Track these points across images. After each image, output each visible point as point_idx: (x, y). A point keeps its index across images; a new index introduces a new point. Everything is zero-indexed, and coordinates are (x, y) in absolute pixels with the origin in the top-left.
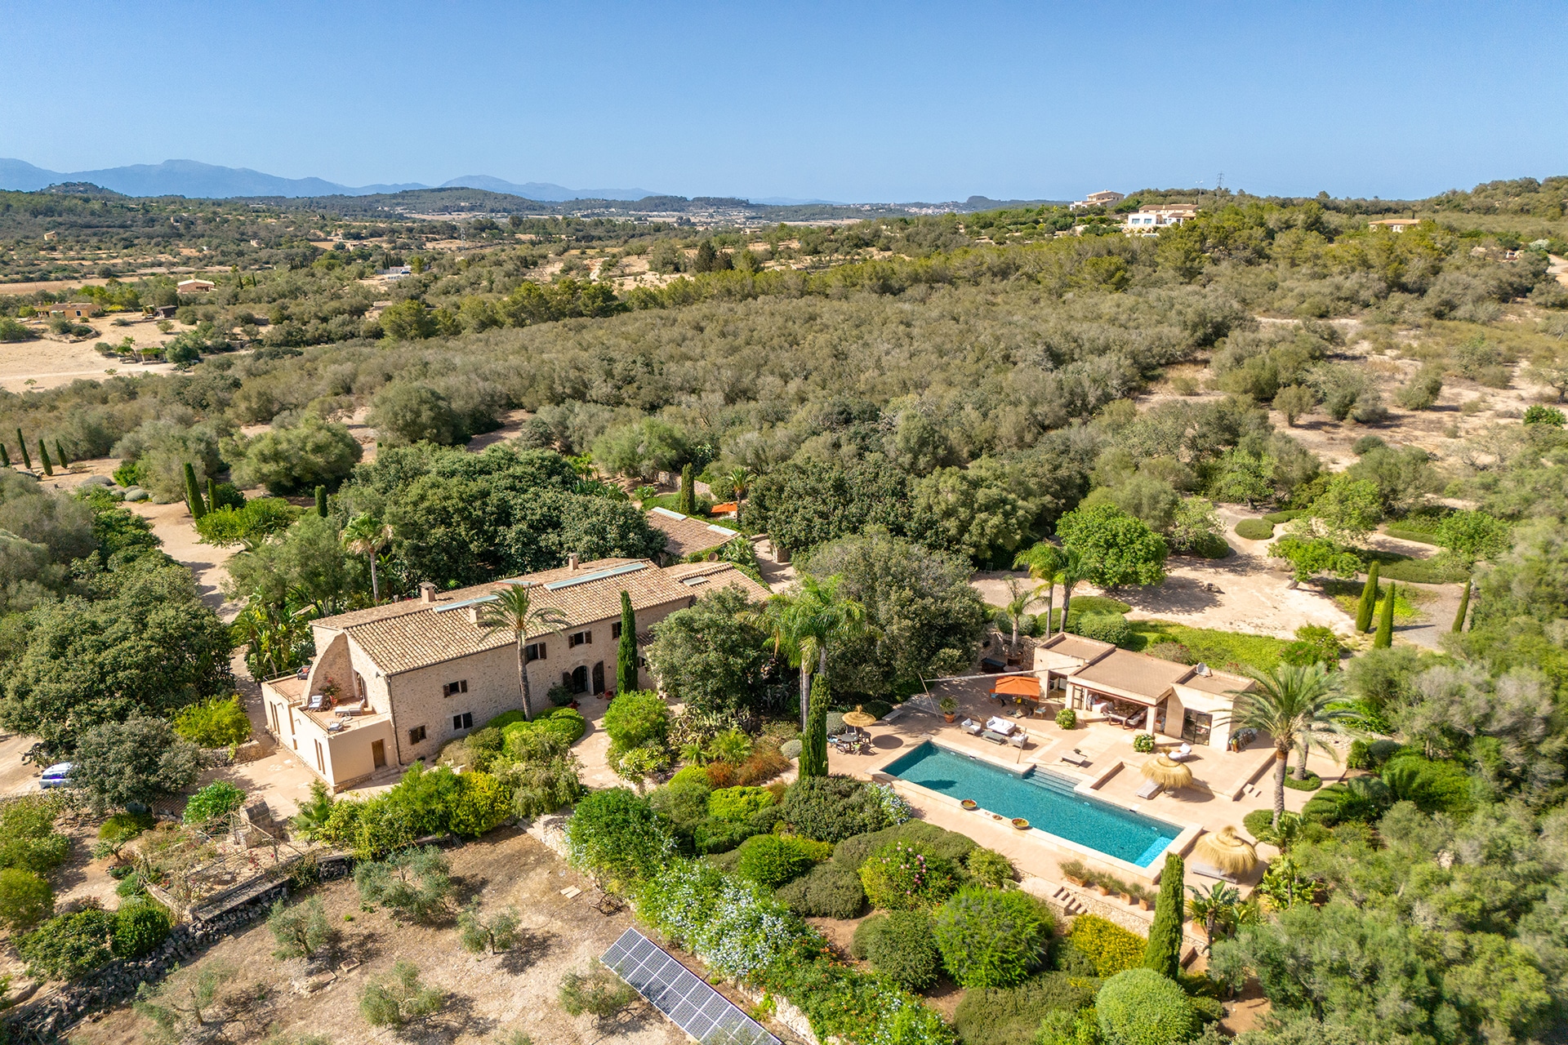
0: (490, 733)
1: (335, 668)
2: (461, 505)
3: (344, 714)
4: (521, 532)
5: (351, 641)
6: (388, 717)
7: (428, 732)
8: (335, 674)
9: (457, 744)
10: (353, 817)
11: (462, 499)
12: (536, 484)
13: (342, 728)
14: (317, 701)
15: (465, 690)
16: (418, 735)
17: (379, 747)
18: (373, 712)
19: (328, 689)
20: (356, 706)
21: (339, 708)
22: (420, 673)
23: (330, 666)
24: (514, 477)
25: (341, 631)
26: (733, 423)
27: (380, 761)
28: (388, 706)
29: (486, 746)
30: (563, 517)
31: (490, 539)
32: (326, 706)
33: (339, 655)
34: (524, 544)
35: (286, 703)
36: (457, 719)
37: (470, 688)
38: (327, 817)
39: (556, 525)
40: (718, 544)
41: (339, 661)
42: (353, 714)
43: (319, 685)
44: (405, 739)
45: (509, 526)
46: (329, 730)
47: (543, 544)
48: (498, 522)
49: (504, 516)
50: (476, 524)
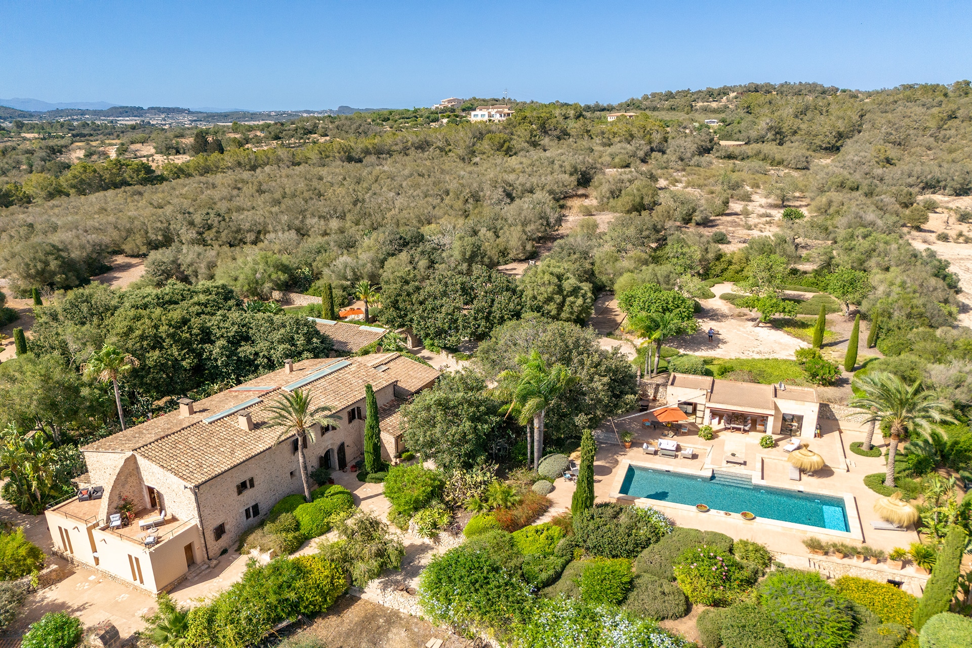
0: (285, 519)
1: (127, 486)
2: (172, 330)
3: (148, 527)
4: (223, 347)
5: (141, 461)
6: (196, 521)
7: (227, 527)
8: (127, 492)
9: (258, 533)
10: (210, 621)
11: (170, 325)
12: (220, 308)
13: (157, 541)
14: (116, 520)
15: (252, 485)
16: (220, 531)
17: (189, 549)
18: (174, 519)
19: (124, 507)
20: (155, 517)
21: (142, 522)
22: (219, 479)
23: (123, 486)
24: (199, 304)
25: (129, 454)
26: (319, 252)
27: (191, 561)
28: (196, 513)
29: (287, 531)
30: (251, 332)
31: (199, 355)
32: (126, 523)
33: (130, 475)
34: (228, 357)
35: (83, 527)
36: (247, 511)
37: (256, 483)
38: (185, 627)
39: (247, 338)
40: (376, 340)
41: (130, 480)
42: (158, 525)
43: (115, 505)
44: (210, 536)
45: (212, 342)
46: (148, 545)
47: (242, 355)
48: (203, 341)
49: (207, 336)
50: (186, 344)
